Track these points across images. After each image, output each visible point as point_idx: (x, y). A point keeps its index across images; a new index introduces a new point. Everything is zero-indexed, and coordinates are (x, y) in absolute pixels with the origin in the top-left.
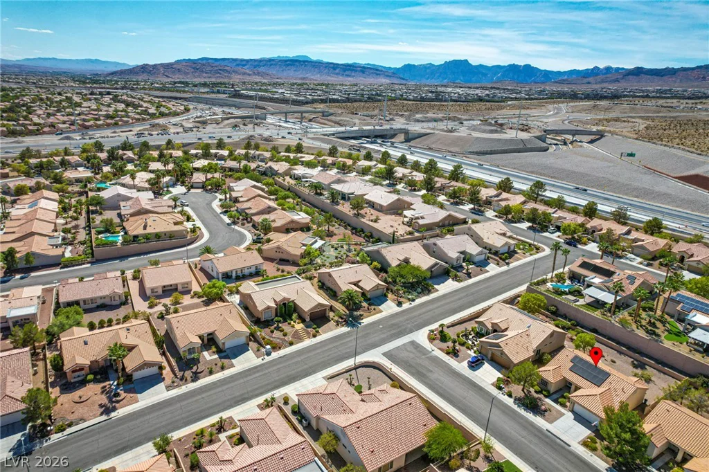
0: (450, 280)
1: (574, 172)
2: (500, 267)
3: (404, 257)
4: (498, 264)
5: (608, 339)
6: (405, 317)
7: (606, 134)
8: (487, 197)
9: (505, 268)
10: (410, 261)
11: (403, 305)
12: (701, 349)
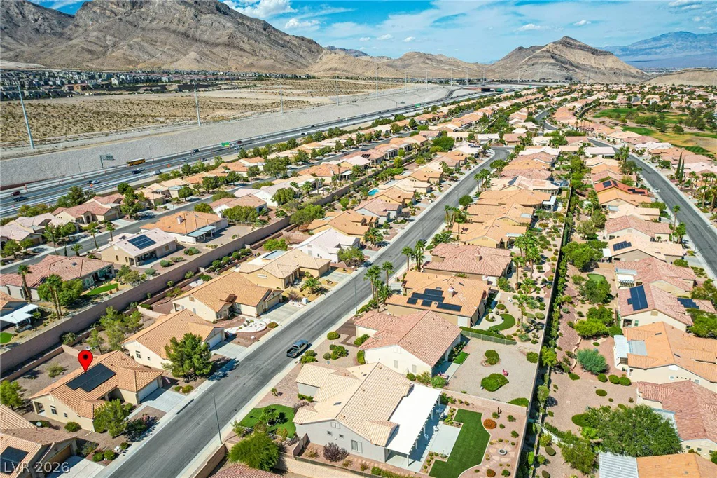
12: (30, 326)
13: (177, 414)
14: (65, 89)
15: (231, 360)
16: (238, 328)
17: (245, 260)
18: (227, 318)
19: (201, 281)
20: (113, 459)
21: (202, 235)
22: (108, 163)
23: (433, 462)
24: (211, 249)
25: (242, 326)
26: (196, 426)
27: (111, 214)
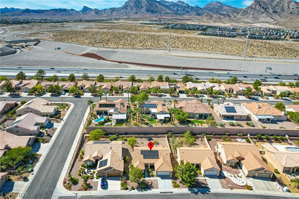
0: (42, 144)
1: (41, 61)
2: (60, 123)
3: (4, 146)
4: (58, 122)
5: (134, 135)
6: (39, 185)
7: (40, 40)
8: (15, 86)
9: (62, 123)
10: (9, 146)
11: (29, 178)
12: (162, 122)
13: (161, 193)
14: (283, 37)
15: (209, 188)
16: (231, 175)
17: (280, 143)
18: (231, 166)
19: (244, 140)
20: (125, 190)
21: (265, 119)
22: (269, 71)
24: (261, 128)
25: (233, 175)
27: (240, 92)
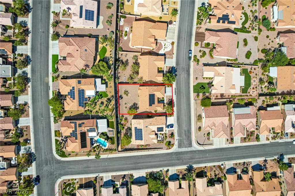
4: (102, 179)
11: (166, 170)
13: (175, 94)
15: (172, 67)
23: (241, 89)
26: (184, 97)
